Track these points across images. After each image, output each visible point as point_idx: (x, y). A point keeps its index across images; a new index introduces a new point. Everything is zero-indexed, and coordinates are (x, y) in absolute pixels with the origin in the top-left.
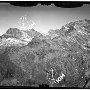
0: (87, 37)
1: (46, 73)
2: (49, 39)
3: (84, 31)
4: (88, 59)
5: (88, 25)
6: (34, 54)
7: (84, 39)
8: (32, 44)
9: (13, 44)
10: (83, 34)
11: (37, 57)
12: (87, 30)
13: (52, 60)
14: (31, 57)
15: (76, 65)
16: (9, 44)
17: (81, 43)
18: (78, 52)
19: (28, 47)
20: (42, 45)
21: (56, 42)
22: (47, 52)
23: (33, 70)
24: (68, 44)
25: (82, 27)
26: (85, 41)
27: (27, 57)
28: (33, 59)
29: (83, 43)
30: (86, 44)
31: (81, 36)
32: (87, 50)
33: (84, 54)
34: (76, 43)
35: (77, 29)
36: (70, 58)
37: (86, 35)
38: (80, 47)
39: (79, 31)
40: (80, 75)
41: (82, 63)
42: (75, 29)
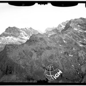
0: (83, 35)
1: (43, 70)
2: (46, 37)
3: (79, 28)
4: (84, 55)
5: (83, 23)
6: (32, 51)
7: (79, 36)
8: (30, 42)
9: (11, 42)
10: (79, 32)
11: (35, 54)
12: (82, 27)
13: (50, 57)
14: (29, 54)
15: (72, 61)
16: (8, 42)
17: (76, 40)
18: (74, 49)
19: (26, 44)
20: (40, 42)
21: (53, 39)
22: (44, 49)
23: (32, 67)
24: (64, 41)
25: (78, 25)
26: (80, 38)
27: (25, 54)
28: (31, 56)
29: (79, 40)
30: (82, 41)
31: (77, 33)
32: (83, 47)
33: (80, 51)
34: (72, 41)
35: (72, 27)
36: (67, 55)
37: (82, 33)
38: (76, 44)
39: (75, 29)
40: (76, 70)
41: (78, 59)
42: (71, 27)
